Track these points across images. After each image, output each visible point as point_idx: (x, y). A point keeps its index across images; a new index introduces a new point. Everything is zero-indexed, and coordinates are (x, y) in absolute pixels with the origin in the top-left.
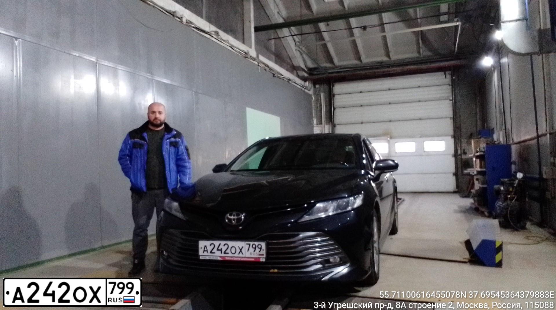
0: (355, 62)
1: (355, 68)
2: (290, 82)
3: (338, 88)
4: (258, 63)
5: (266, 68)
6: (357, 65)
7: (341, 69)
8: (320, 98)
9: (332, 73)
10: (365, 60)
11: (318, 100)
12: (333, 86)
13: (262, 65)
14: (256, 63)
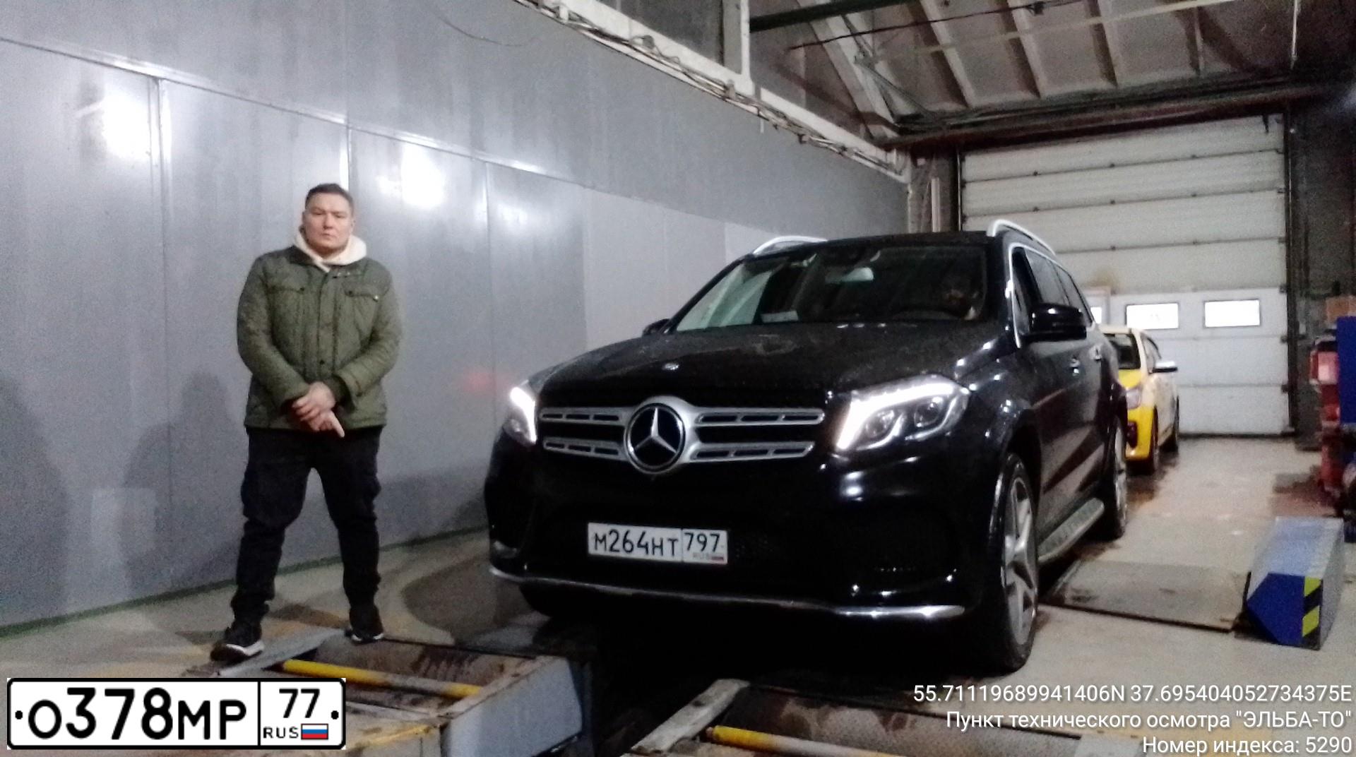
0: (1020, 96)
1: (1020, 112)
2: (846, 153)
3: (974, 165)
4: (759, 110)
5: (781, 121)
6: (1024, 102)
7: (982, 115)
8: (927, 191)
9: (959, 126)
10: (1049, 89)
11: (923, 198)
12: (963, 160)
13: (769, 114)
14: (753, 110)
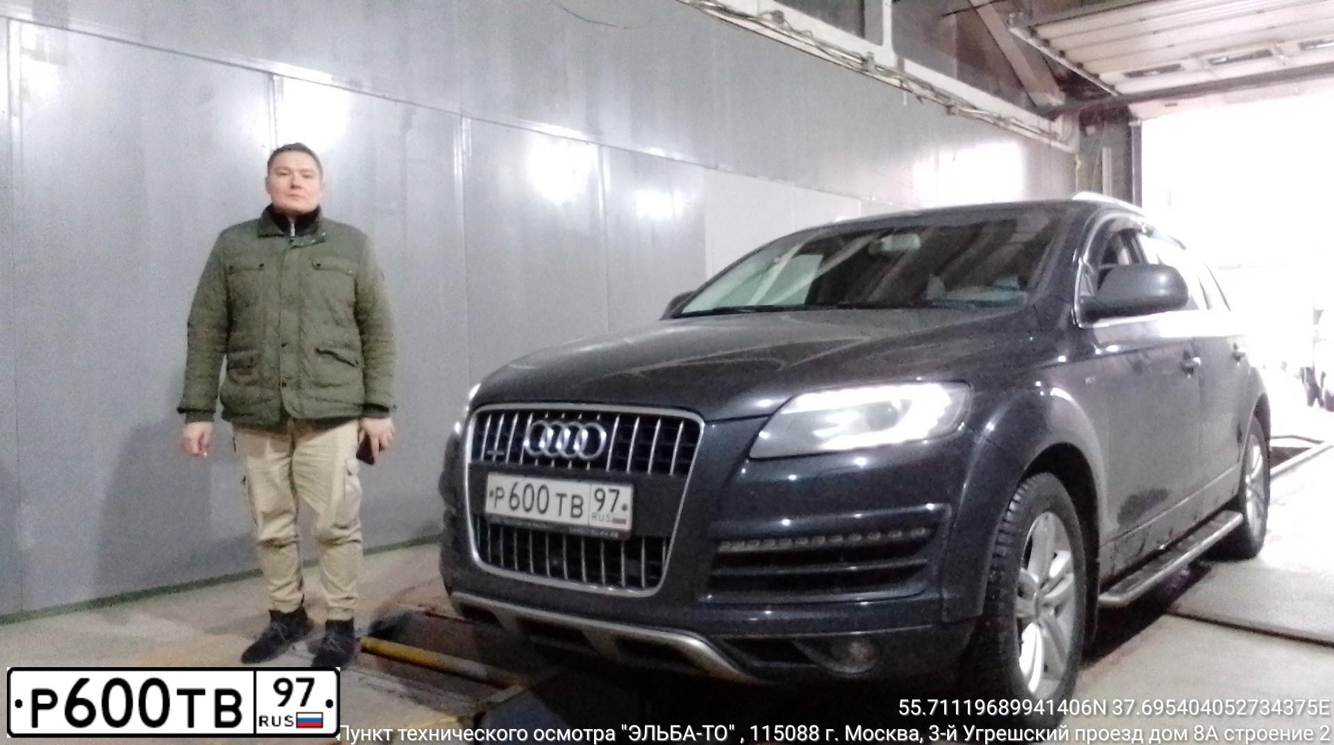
2: (1002, 124)
4: (902, 82)
5: (927, 93)
8: (1097, 162)
11: (1092, 169)
13: (914, 86)
14: (897, 83)
